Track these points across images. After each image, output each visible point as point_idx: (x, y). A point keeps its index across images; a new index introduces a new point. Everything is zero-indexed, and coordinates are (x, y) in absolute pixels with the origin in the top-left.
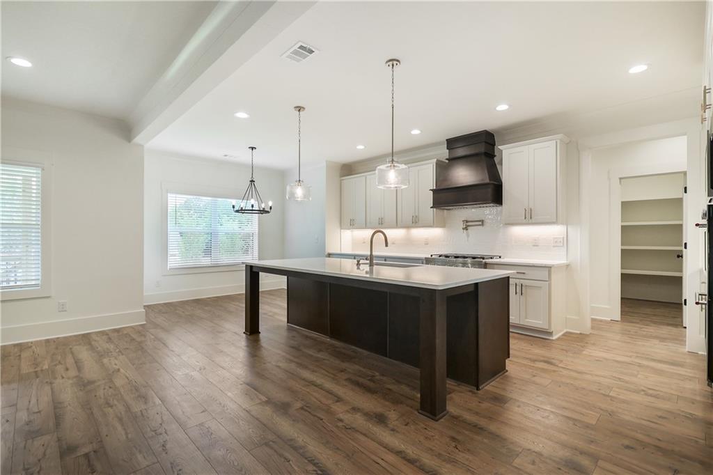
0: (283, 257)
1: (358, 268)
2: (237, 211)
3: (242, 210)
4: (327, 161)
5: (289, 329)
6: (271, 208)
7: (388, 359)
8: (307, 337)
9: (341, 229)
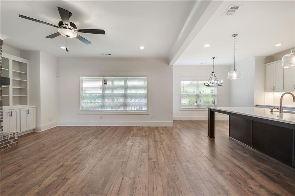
0: (230, 106)
1: (272, 114)
2: (206, 86)
3: (208, 85)
4: (255, 57)
5: (230, 139)
6: (222, 83)
7: (292, 168)
8: (239, 145)
9: (265, 92)
